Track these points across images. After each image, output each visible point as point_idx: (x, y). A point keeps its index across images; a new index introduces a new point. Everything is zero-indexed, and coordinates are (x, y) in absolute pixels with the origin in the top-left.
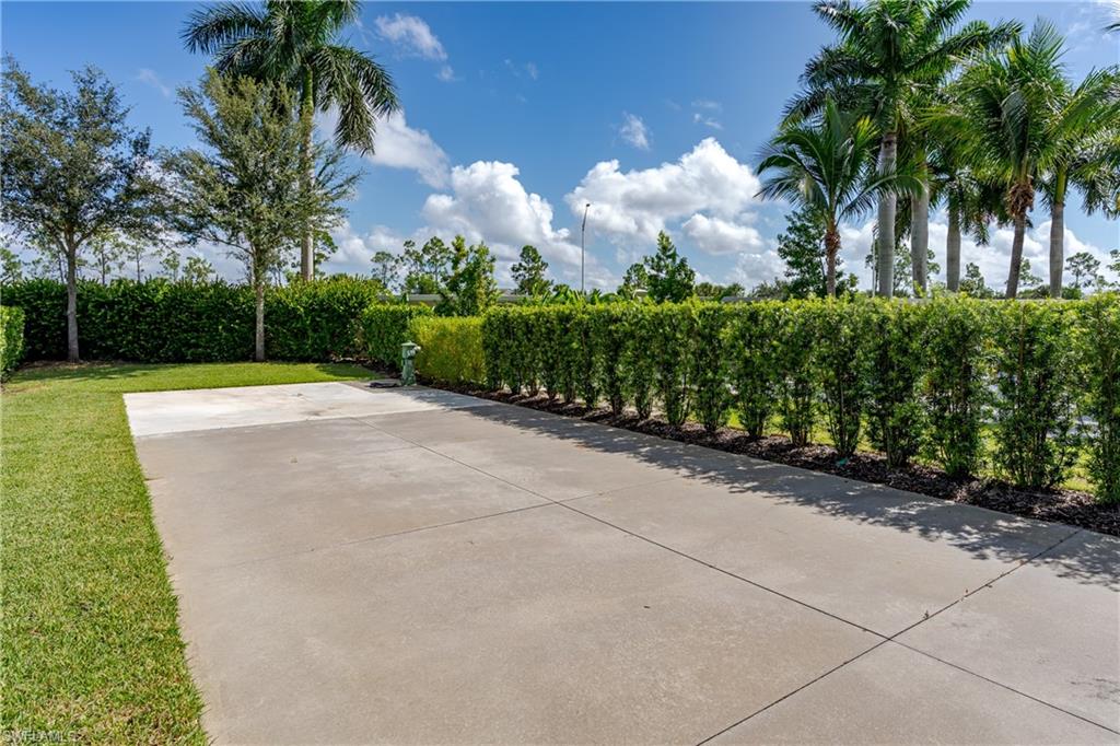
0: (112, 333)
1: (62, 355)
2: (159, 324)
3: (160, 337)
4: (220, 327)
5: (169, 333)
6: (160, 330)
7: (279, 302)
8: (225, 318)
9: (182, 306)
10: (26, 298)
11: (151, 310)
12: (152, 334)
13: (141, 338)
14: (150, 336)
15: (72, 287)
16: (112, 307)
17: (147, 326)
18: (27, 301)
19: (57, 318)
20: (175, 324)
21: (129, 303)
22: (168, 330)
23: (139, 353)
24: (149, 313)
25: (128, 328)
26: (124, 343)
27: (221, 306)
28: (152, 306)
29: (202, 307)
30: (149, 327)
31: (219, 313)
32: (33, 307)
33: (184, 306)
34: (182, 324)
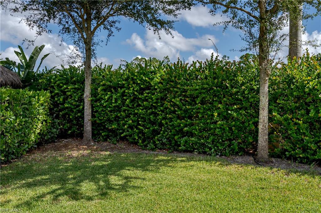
0: (117, 116)
1: (79, 136)
2: (155, 108)
3: (153, 123)
4: (216, 114)
5: (164, 118)
6: (156, 114)
8: (221, 103)
9: (176, 88)
10: (58, 82)
11: (148, 93)
12: (149, 119)
13: (140, 122)
14: (147, 121)
15: (88, 72)
16: (116, 91)
17: (145, 110)
18: (58, 85)
19: (77, 101)
20: (170, 109)
21: (130, 86)
22: (163, 115)
23: (137, 138)
24: (146, 96)
25: (129, 112)
26: (126, 127)
27: (217, 87)
28: (149, 89)
29: (197, 90)
30: (147, 112)
31: (214, 96)
32: (62, 91)
33: (178, 88)
34: (176, 109)
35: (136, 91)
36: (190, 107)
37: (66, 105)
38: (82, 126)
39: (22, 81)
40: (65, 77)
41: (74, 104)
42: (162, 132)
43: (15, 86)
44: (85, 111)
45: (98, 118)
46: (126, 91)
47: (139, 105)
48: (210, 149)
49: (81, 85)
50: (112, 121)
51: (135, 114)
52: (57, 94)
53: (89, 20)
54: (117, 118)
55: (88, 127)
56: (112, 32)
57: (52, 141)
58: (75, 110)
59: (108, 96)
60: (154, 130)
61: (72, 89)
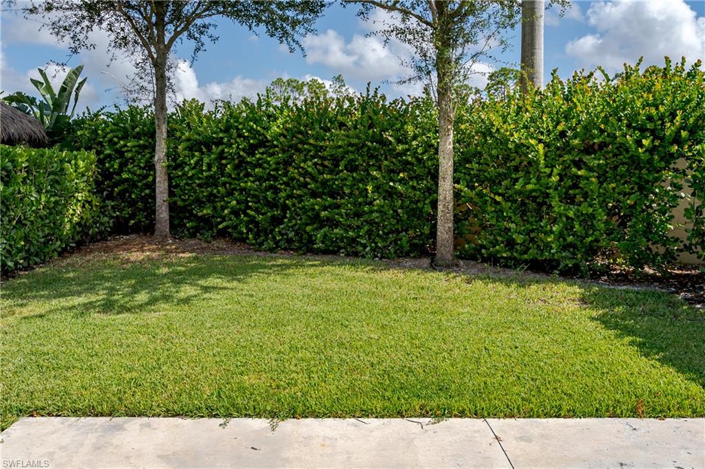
0: (211, 194)
1: (147, 229)
2: (275, 179)
3: (272, 205)
4: (370, 188)
5: (289, 197)
6: (276, 190)
7: (487, 132)
8: (379, 169)
9: (307, 144)
10: (109, 136)
11: (262, 154)
12: (265, 198)
13: (250, 204)
14: (262, 201)
15: (160, 116)
16: (210, 150)
17: (257, 183)
18: (111, 141)
19: (144, 168)
20: (298, 180)
21: (233, 141)
22: (287, 191)
23: (245, 231)
24: (260, 159)
25: (232, 187)
26: (226, 212)
27: (372, 143)
28: (265, 147)
29: (340, 147)
30: (261, 185)
31: (369, 158)
32: (117, 151)
33: (311, 144)
34: (308, 180)
35: (243, 150)
36: (329, 177)
37: (125, 176)
38: (154, 212)
39: (48, 134)
40: (122, 125)
41: (138, 172)
42: (286, 220)
43: (34, 143)
44: (157, 185)
45: (180, 196)
46: (226, 150)
47: (248, 175)
48: (365, 246)
49: (150, 140)
50: (204, 202)
51: (242, 190)
52: (109, 156)
53: (161, 24)
54: (212, 198)
55: (163, 214)
56: (203, 45)
57: (102, 237)
58: (140, 184)
59: (195, 159)
60: (273, 217)
61: (134, 147)
